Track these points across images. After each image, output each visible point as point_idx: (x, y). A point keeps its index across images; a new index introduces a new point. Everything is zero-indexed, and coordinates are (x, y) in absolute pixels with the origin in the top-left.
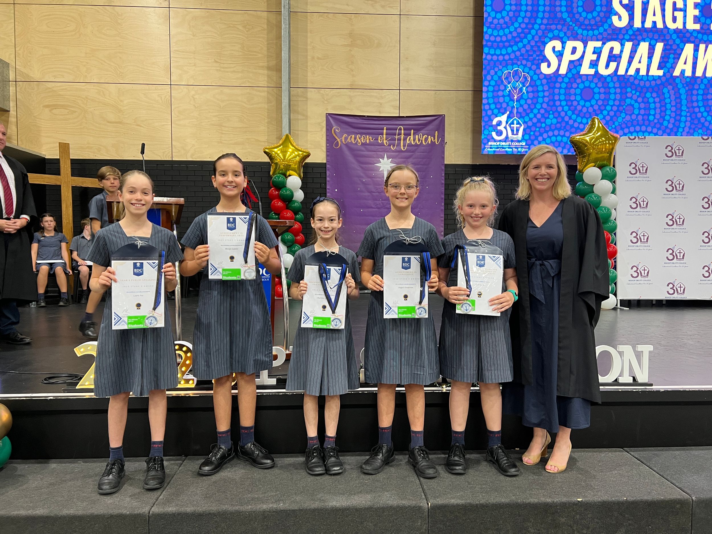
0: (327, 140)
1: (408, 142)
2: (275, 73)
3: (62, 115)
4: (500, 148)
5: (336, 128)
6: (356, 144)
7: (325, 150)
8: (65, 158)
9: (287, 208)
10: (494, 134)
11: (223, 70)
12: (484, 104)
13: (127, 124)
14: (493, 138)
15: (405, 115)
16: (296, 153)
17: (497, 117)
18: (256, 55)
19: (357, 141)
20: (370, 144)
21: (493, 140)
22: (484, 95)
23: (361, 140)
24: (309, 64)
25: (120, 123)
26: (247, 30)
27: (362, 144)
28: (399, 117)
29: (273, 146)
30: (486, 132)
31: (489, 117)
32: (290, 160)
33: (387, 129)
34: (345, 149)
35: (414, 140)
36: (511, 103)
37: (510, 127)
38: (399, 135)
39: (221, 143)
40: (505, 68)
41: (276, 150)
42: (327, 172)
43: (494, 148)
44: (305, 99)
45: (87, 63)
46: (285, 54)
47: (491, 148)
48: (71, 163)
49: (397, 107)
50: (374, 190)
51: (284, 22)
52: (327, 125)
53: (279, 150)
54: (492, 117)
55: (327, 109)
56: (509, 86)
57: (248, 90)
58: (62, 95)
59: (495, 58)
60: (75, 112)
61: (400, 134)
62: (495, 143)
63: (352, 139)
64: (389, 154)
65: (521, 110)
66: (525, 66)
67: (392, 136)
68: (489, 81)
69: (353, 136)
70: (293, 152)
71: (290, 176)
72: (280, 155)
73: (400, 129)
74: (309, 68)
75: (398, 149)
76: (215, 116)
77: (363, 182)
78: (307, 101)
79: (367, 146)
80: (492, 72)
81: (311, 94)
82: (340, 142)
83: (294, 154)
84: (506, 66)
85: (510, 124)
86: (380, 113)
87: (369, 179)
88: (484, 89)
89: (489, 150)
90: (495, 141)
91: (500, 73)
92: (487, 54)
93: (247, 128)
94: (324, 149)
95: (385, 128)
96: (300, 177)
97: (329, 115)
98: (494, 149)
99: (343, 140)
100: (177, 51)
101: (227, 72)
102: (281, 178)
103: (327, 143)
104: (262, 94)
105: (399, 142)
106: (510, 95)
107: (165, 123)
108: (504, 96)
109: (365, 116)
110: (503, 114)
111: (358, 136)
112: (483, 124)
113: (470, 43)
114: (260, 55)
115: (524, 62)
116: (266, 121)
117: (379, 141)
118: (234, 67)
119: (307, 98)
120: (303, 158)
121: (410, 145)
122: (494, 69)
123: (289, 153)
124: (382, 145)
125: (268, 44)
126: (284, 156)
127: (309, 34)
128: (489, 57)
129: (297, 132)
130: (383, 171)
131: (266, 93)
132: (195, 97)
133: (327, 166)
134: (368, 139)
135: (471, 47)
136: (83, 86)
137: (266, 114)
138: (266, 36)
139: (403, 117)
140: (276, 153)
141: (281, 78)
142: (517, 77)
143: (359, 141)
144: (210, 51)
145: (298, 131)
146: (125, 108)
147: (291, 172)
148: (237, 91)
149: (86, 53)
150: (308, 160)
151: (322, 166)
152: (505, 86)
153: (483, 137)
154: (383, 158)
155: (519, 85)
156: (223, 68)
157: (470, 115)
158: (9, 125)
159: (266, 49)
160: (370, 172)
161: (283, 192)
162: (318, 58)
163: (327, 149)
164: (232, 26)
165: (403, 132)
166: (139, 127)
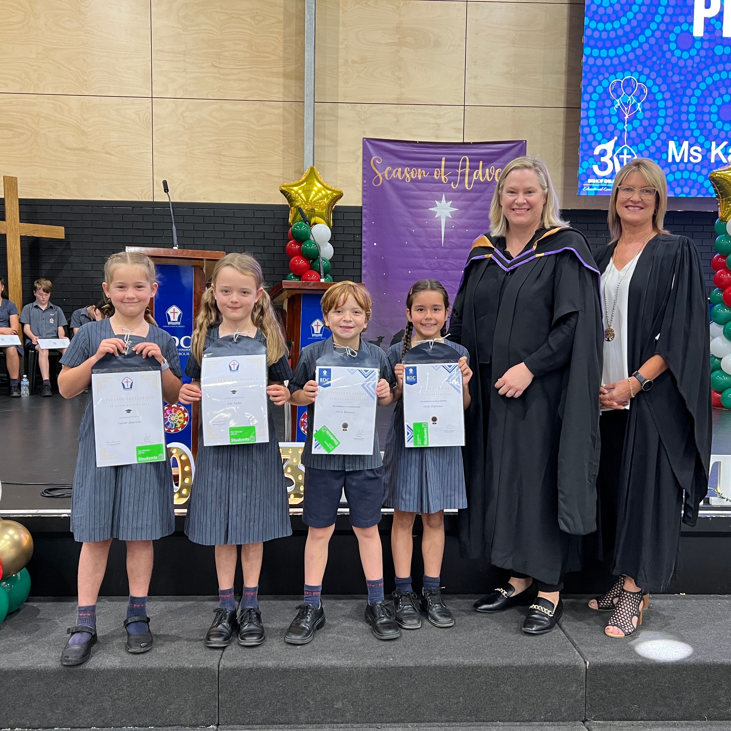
0: (364, 175)
1: (475, 178)
2: (294, 81)
3: (4, 139)
4: (604, 187)
5: (376, 159)
6: (404, 180)
7: (361, 189)
8: (11, 198)
9: (311, 268)
10: (595, 168)
11: (222, 77)
12: (583, 127)
13: (93, 151)
14: (594, 173)
15: (472, 141)
16: (323, 192)
17: (600, 143)
18: (269, 57)
19: (405, 176)
20: (423, 181)
21: (594, 176)
22: (583, 114)
23: (410, 175)
24: (340, 69)
25: (83, 149)
26: (256, 22)
27: (412, 180)
28: (464, 143)
29: (292, 183)
30: (585, 164)
31: (590, 143)
32: (315, 202)
33: (446, 160)
34: (388, 186)
35: (484, 175)
36: (620, 126)
37: (618, 158)
38: (462, 168)
39: (220, 178)
40: (613, 76)
41: (295, 188)
42: (364, 220)
43: (596, 187)
44: (334, 118)
45: (39, 67)
46: (308, 56)
47: (591, 187)
48: (19, 205)
49: (460, 129)
50: (427, 245)
51: (308, 12)
52: (364, 154)
53: (300, 189)
54: (593, 145)
55: (364, 132)
56: (618, 101)
57: (258, 105)
58: (5, 111)
59: (599, 62)
60: (22, 134)
61: (464, 167)
62: (597, 181)
63: (397, 174)
64: (449, 194)
65: (633, 135)
66: (641, 73)
67: (453, 170)
68: (591, 94)
69: (400, 170)
70: (319, 191)
71: (315, 224)
72: (302, 195)
73: (465, 160)
74: (340, 75)
75: (461, 188)
76: (211, 141)
77: (411, 233)
78: (337, 120)
79: (418, 184)
80: (595, 82)
81: (344, 111)
82: (381, 178)
83: (320, 194)
84: (615, 73)
85: (618, 155)
86: (437, 137)
87: (421, 229)
88: (583, 105)
89: (588, 189)
90: (597, 177)
91: (605, 83)
92: (588, 56)
93: (254, 157)
94: (360, 187)
95: (444, 158)
96: (329, 225)
97: (367, 141)
98: (595, 189)
99: (386, 176)
100: (161, 51)
101: (230, 80)
102: (304, 227)
103: (363, 179)
104: (276, 111)
105: (462, 178)
106: (620, 114)
107: (146, 151)
108: (610, 116)
109: (416, 142)
110: (609, 140)
111: (406, 170)
112: (580, 154)
113: (563, 40)
114: (273, 58)
115: (640, 68)
116: (282, 148)
117: (435, 177)
118: (239, 73)
119: (337, 117)
120: (334, 199)
121: (477, 182)
122: (597, 78)
123: (313, 193)
124: (440, 181)
125: (284, 42)
126: (308, 197)
127: (341, 28)
128: (591, 61)
129: (322, 164)
130: (439, 217)
131: (281, 109)
132: (185, 115)
133: (364, 211)
134: (420, 174)
135: (565, 47)
136: (34, 99)
137: (281, 138)
138: (282, 31)
139: (469, 143)
140: (296, 192)
141: (302, 89)
142: (629, 89)
143: (408, 176)
144: (206, 51)
145: (324, 162)
146: (90, 129)
147: (318, 219)
148: (242, 107)
149: (38, 54)
150: (338, 203)
151: (357, 211)
152: (613, 101)
153: (581, 171)
154: (440, 200)
155: (632, 100)
156: (224, 74)
157: (561, 141)
159: (282, 49)
160: (421, 219)
161: (306, 246)
162: (353, 62)
163: (363, 187)
164: (236, 16)
165: (468, 163)
166: (108, 156)
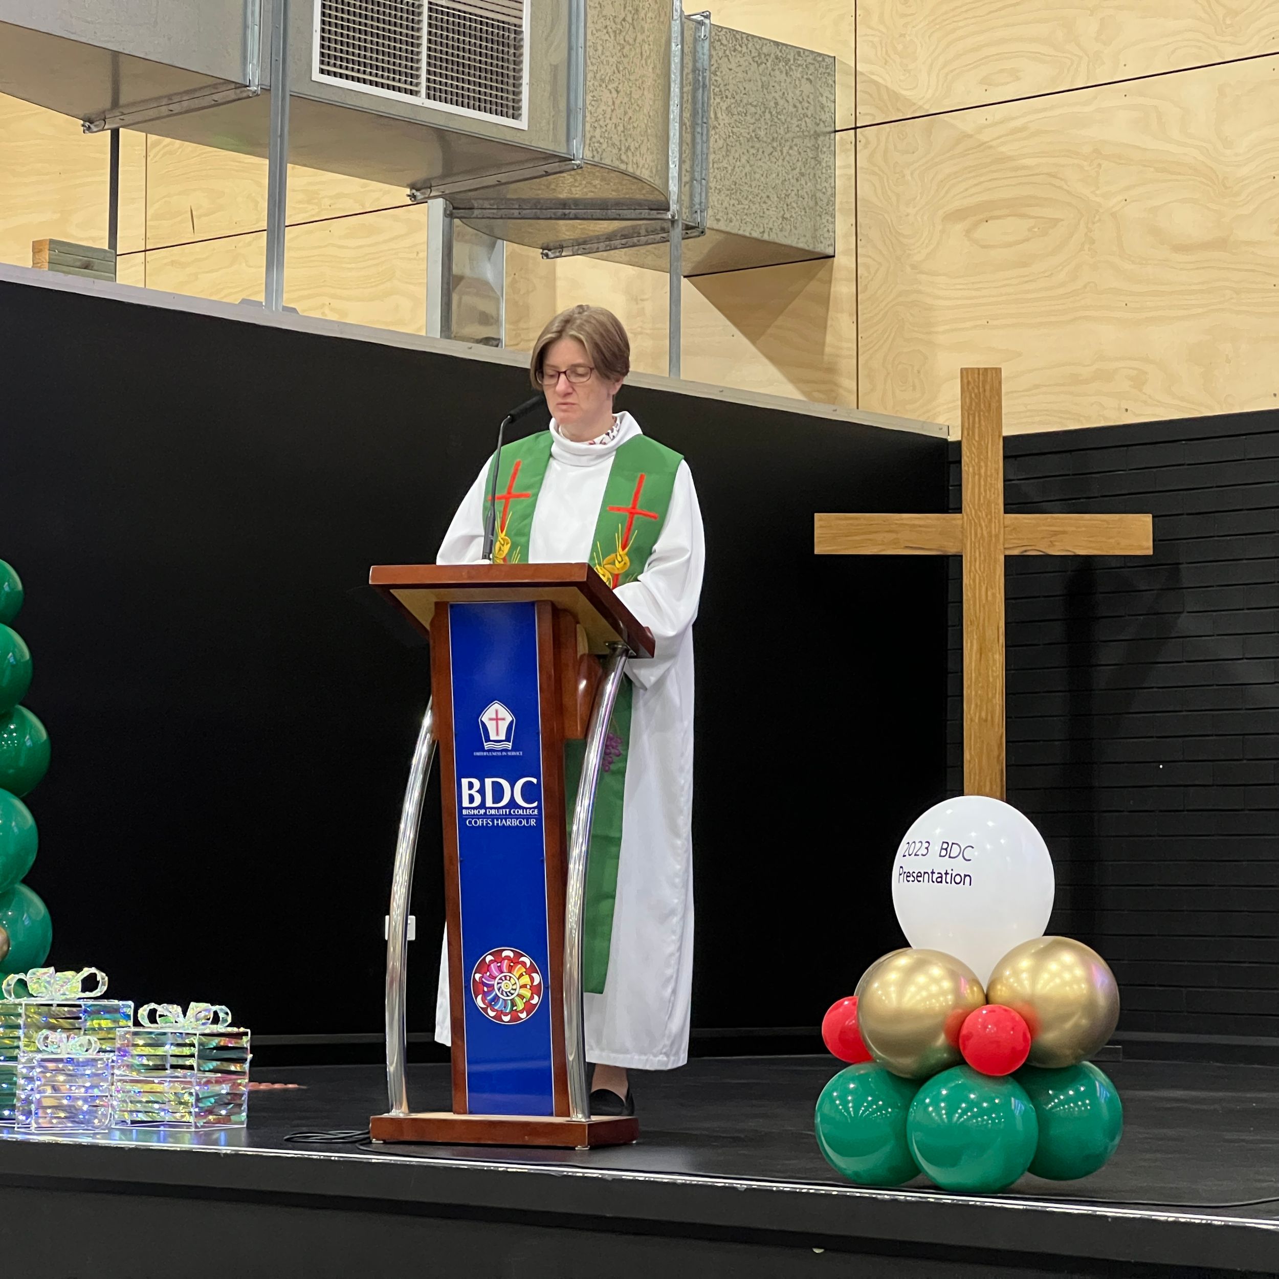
3: (1009, 245)
8: (983, 438)
58: (1010, 159)
136: (1087, 103)
158: (831, 313)
